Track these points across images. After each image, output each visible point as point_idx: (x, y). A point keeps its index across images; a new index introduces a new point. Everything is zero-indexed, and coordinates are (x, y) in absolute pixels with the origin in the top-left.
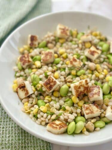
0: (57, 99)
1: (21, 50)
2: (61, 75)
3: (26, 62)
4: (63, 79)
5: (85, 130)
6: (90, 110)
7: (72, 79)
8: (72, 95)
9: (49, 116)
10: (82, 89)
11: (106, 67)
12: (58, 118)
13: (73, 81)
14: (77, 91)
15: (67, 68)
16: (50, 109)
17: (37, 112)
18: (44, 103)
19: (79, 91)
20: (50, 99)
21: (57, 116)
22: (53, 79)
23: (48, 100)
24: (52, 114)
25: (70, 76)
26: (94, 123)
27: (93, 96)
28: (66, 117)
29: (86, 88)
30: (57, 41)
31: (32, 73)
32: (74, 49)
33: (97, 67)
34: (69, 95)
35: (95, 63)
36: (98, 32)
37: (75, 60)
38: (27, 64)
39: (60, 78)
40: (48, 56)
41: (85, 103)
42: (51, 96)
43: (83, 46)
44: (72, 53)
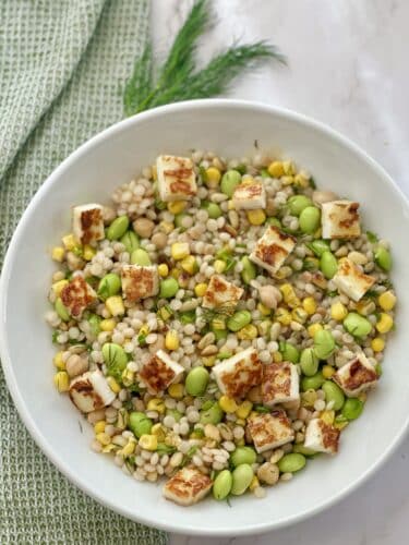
0: (180, 407)
1: (58, 252)
2: (185, 336)
3: (81, 304)
4: (191, 349)
5: (256, 483)
6: (267, 433)
7: (215, 343)
8: (219, 390)
9: (165, 459)
10: (244, 378)
11: (309, 288)
12: (187, 462)
13: (218, 352)
14: (231, 386)
15: (199, 311)
16: (165, 436)
17: (134, 452)
18: (147, 423)
19: (235, 384)
20: (161, 408)
21: (185, 456)
22: (164, 364)
23: (157, 411)
24: (172, 451)
25: (210, 336)
26: (278, 464)
27: (273, 397)
28: (208, 459)
29: (254, 374)
30: (160, 207)
31: (102, 336)
32: (216, 234)
33: (286, 293)
34: (212, 391)
35: (280, 278)
36: (286, 165)
37: (220, 287)
38: (83, 308)
39: (183, 346)
40: (142, 284)
41: (254, 409)
42: (163, 399)
43: (243, 220)
44: (209, 252)
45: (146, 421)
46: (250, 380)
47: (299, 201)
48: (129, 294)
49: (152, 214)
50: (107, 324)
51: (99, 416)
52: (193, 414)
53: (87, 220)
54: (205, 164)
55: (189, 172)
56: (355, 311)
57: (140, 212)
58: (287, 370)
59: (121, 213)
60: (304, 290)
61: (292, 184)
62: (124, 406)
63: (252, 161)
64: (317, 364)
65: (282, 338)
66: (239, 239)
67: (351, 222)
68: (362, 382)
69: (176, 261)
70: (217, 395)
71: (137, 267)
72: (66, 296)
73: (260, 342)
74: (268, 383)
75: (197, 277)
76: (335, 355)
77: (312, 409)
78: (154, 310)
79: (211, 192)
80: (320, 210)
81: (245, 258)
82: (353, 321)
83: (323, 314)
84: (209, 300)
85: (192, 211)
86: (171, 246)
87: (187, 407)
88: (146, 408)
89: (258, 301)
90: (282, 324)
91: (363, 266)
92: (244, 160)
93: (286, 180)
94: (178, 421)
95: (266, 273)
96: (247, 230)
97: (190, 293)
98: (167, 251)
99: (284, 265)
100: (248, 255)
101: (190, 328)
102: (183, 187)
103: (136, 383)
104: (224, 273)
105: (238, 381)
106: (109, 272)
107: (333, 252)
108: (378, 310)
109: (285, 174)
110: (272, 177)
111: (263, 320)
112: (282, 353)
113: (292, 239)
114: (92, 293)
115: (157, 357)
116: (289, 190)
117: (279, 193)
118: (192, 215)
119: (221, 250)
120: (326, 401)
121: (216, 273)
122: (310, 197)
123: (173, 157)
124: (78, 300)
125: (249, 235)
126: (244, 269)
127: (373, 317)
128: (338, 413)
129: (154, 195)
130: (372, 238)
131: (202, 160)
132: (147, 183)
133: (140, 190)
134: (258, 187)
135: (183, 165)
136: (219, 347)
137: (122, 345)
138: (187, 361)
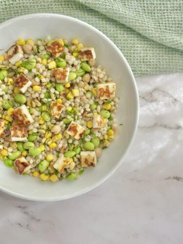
0: (10, 92)
1: (76, 42)
4: (34, 96)
7: (37, 107)
8: (16, 108)
10: (21, 118)
13: (32, 107)
14: (17, 112)
15: (50, 100)
20: (9, 83)
22: (25, 84)
23: (8, 82)
25: (40, 104)
27: (12, 130)
29: (22, 122)
30: (95, 85)
31: (39, 59)
32: (83, 107)
33: (58, 136)
34: (16, 105)
35: (64, 133)
36: (112, 137)
37: (59, 108)
38: (51, 51)
39: (35, 93)
40: (60, 76)
41: (10, 122)
42: (13, 85)
43: (89, 118)
44: (75, 105)
45: (3, 77)
46: (20, 121)
47: (97, 142)
48: (57, 70)
49: (92, 82)
50: (45, 61)
51: (6, 58)
52: (6, 97)
53: (88, 53)
54: (113, 103)
55: (109, 96)
56: (50, 165)
57: (92, 76)
58: (24, 136)
59: (93, 68)
60: (59, 143)
61: (105, 140)
62: (10, 68)
63: (114, 123)
64: (27, 148)
65: (39, 134)
66: (81, 117)
67: (87, 164)
68: (18, 167)
69: (71, 91)
70: (14, 107)
71: (68, 74)
72: (56, 44)
73: (37, 125)
74: (18, 128)
75: (65, 99)
76: (31, 156)
77: (9, 146)
78: (51, 82)
79: (101, 106)
80: (93, 151)
81: (73, 119)
82: (45, 164)
83: (49, 151)
84: (54, 104)
85: (93, 98)
86: (78, 89)
87: (10, 95)
88: (10, 77)
89: (55, 124)
90: (45, 134)
91: (69, 168)
92: (115, 120)
93: (106, 137)
94: (3, 90)
95: (66, 128)
96: (85, 120)
97: (58, 97)
98: (76, 87)
99: (70, 136)
100: (74, 121)
101: (42, 96)
102: (102, 94)
103: (19, 73)
104: (66, 111)
105: (19, 115)
106: (67, 63)
107: (75, 156)
108: (50, 174)
109: (108, 136)
110: (108, 131)
111: (46, 126)
112: (32, 134)
113: (80, 139)
114: (58, 55)
115: (28, 81)
116: (102, 138)
117: (100, 134)
118: (91, 98)
119: (76, 109)
120: (12, 152)
121: (66, 107)
122: (99, 147)
123: (115, 89)
124: (54, 49)
125: (83, 121)
126: (68, 119)
127: (47, 172)
128: (8, 157)
129: (100, 82)
130: (81, 172)
131: (114, 102)
132: (105, 79)
133: (101, 76)
134: (102, 125)
135: (111, 94)
136: (35, 108)
137: (35, 67)
138: (29, 95)
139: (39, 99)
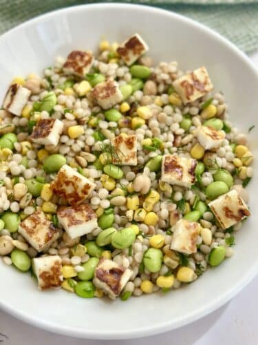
0: (33, 162)
1: (105, 44)
2: (85, 141)
3: (74, 67)
4: (77, 148)
6: (35, 227)
7: (89, 163)
10: (69, 190)
11: (164, 213)
13: (83, 167)
14: (59, 184)
15: (106, 141)
16: (5, 161)
18: (9, 144)
19: (62, 186)
20: (25, 149)
22: (52, 127)
23: (22, 149)
25: (92, 158)
26: (15, 249)
31: (59, 91)
32: (170, 132)
33: (151, 196)
34: (52, 177)
35: (161, 187)
36: (248, 154)
37: (130, 144)
38: (72, 70)
39: (75, 142)
40: (105, 92)
41: (54, 215)
42: (33, 149)
43: (190, 144)
44: (154, 132)
45: (11, 143)
46: (70, 196)
47: (226, 176)
48: (95, 90)
49: (162, 88)
50: (69, 90)
51: (3, 115)
52: (30, 173)
53: (133, 44)
54: (215, 102)
56: (164, 254)
57: (158, 78)
58: (89, 218)
59: (153, 69)
60: (161, 209)
61: (237, 167)
62: (16, 128)
65: (116, 209)
66: (175, 149)
67: (233, 217)
68: (107, 282)
74: (73, 211)
75: (130, 131)
76: (121, 253)
77: (71, 256)
78: (94, 114)
79: (198, 116)
82: (155, 255)
83: (150, 232)
84: (116, 140)
85: (178, 110)
87: (35, 167)
88: (22, 141)
90: (126, 204)
91: (203, 243)
92: (235, 130)
93: (238, 161)
94: (20, 164)
95: (159, 177)
96: (184, 152)
97: (117, 131)
99: (172, 185)
101: (91, 141)
104: (144, 147)
105: (64, 187)
107: (201, 217)
108: (174, 272)
109: (241, 159)
111: (122, 189)
112: (104, 213)
114: (86, 71)
115: (54, 121)
116: (231, 167)
117: (224, 160)
118: (175, 112)
119: (161, 138)
120: (82, 264)
121: (140, 141)
122: (235, 184)
123: (207, 74)
124: (76, 63)
126: (154, 159)
127: (165, 270)
128: (76, 279)
133: (173, 69)
135: (205, 83)
136: (86, 167)
137: (57, 104)
138: (67, 150)
139: (87, 148)
